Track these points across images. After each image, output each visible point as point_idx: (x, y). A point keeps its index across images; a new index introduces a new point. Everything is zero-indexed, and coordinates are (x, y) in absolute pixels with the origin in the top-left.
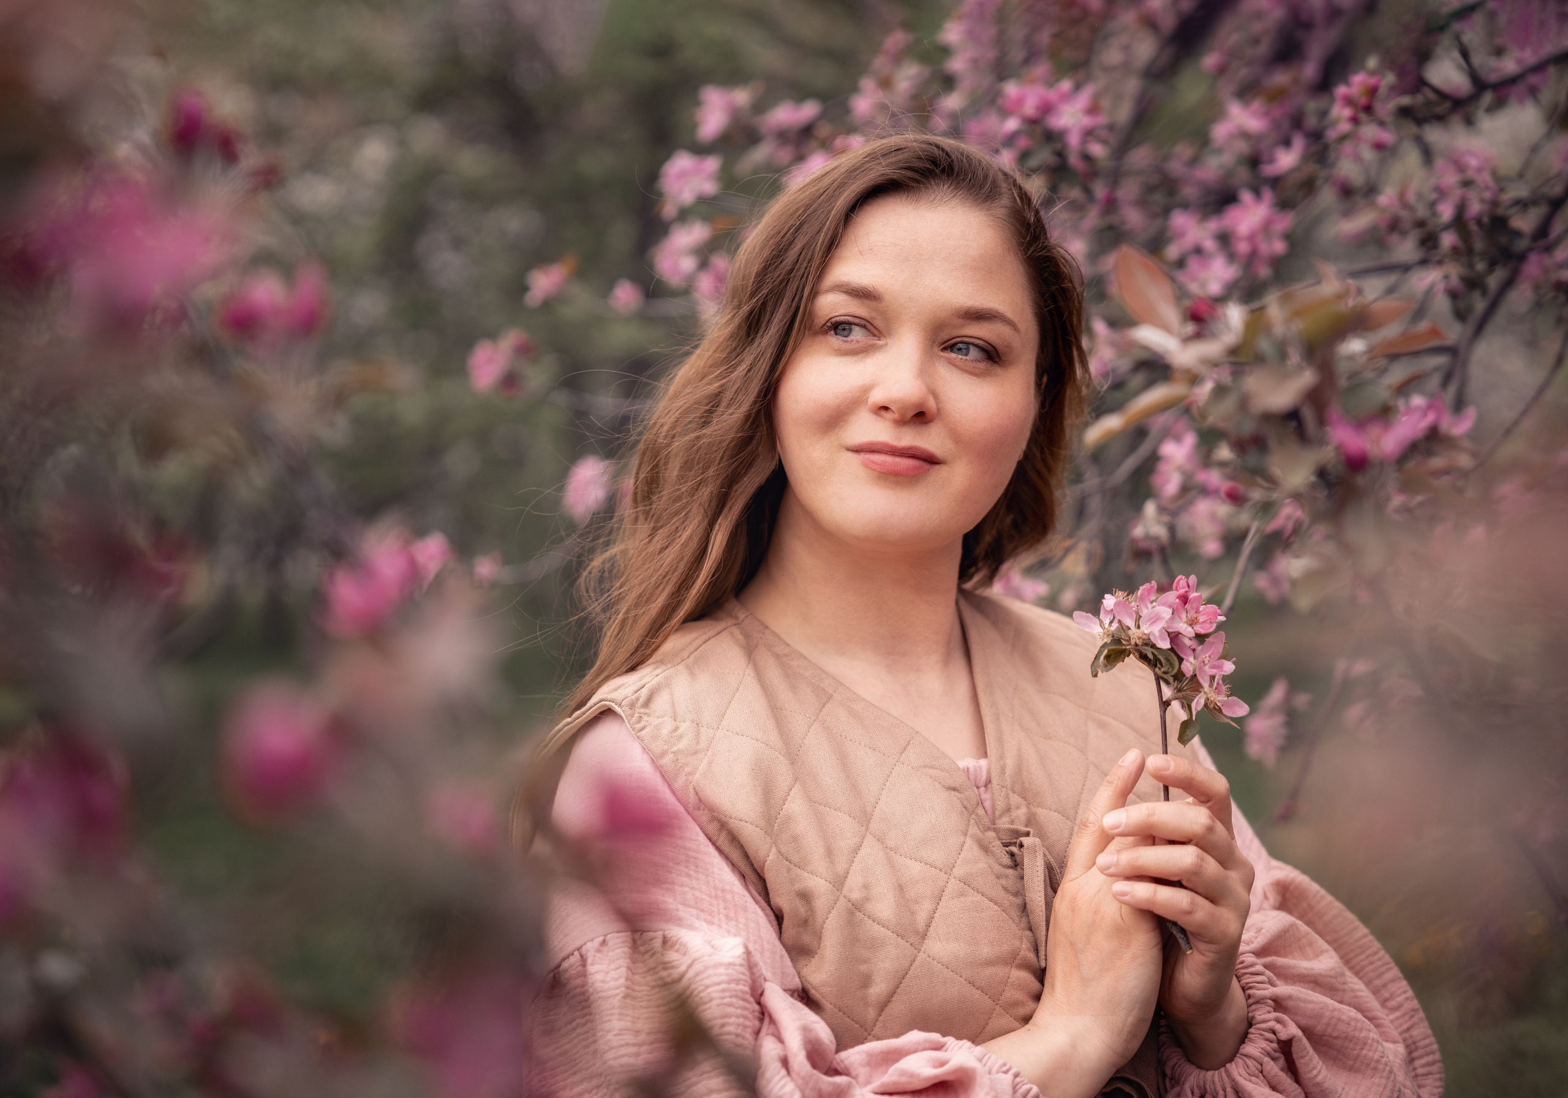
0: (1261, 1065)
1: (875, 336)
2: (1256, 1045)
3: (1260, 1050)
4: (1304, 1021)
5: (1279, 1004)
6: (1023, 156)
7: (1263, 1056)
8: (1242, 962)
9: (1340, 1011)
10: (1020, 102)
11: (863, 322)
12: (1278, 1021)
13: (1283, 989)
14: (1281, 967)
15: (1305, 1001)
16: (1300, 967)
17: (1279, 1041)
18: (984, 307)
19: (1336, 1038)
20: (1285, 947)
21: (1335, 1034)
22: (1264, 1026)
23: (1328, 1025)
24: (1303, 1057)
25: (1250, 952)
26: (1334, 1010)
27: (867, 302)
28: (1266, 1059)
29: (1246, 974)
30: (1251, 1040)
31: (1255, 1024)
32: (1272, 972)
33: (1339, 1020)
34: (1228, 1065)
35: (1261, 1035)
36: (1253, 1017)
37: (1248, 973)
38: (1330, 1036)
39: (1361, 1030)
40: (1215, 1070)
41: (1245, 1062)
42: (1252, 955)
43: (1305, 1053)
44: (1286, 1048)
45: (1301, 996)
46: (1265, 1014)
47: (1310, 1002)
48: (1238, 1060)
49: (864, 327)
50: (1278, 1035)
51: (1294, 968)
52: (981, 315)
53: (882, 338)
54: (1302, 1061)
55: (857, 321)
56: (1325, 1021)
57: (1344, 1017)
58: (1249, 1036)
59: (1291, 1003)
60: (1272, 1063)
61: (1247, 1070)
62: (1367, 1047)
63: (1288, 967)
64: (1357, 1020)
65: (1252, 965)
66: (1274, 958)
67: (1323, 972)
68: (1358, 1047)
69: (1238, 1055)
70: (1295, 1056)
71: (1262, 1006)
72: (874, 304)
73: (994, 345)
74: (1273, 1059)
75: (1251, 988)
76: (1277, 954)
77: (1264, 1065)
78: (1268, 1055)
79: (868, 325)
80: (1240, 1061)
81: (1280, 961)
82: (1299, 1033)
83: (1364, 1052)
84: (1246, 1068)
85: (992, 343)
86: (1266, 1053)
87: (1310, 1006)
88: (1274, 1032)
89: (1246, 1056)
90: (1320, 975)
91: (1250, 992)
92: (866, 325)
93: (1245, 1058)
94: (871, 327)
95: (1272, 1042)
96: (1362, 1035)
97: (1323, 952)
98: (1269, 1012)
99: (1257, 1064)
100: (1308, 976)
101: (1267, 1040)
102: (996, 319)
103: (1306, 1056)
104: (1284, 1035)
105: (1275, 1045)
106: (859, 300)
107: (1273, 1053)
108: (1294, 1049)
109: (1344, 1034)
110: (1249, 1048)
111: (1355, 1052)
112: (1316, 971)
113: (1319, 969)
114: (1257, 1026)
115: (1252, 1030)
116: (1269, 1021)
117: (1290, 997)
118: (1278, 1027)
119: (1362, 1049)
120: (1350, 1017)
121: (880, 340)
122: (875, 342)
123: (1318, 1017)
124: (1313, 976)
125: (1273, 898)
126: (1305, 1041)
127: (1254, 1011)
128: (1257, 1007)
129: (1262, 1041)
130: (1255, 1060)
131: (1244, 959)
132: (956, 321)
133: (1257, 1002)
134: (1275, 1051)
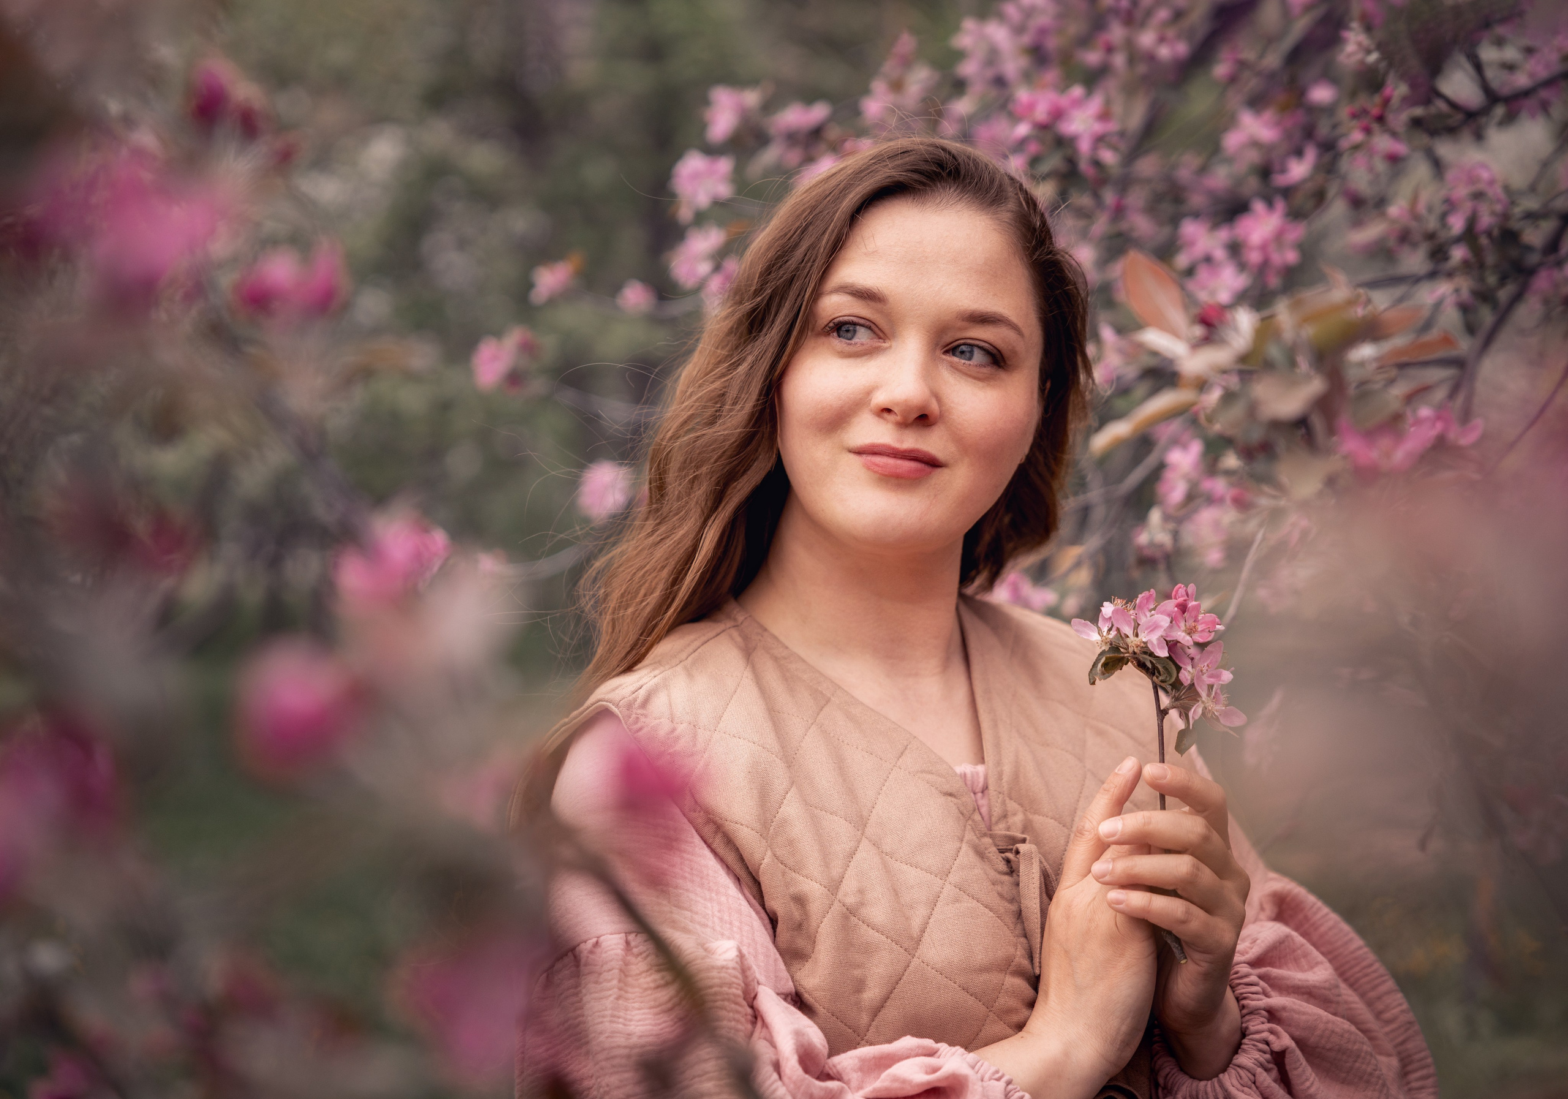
0: (1254, 1076)
1: (880, 338)
2: (1249, 1056)
3: (1253, 1061)
5: (1272, 1015)
6: (1034, 161)
7: (1256, 1067)
8: (1237, 973)
9: (1333, 1023)
11: (868, 323)
12: (1272, 1032)
13: (1277, 1000)
14: (1275, 978)
15: (1299, 1013)
16: (1295, 979)
17: (1272, 1053)
18: (989, 310)
19: (1330, 1050)
20: (1280, 958)
21: (1328, 1046)
22: (1257, 1037)
23: (1321, 1037)
24: (1296, 1069)
25: (1244, 963)
26: (1328, 1022)
27: (872, 304)
28: (1259, 1070)
29: (1240, 984)
30: (1244, 1051)
31: (1249, 1035)
32: (1267, 983)
33: (1333, 1032)
34: (1221, 1076)
35: (1254, 1045)
36: (1247, 1028)
37: (1242, 984)
38: (1323, 1048)
39: (1355, 1043)
40: (1208, 1080)
41: (1238, 1073)
42: (1246, 965)
43: (1298, 1064)
44: (1279, 1059)
45: (1295, 1007)
46: (1258, 1025)
47: (1304, 1013)
48: (1231, 1071)
49: (869, 328)
50: (1271, 1046)
51: (1288, 979)
52: (986, 319)
53: (887, 341)
54: (1295, 1072)
55: (862, 321)
56: (1318, 1032)
57: (1337, 1030)
58: (1243, 1046)
59: (1284, 1014)
60: (1265, 1074)
61: (1240, 1081)
62: (1360, 1060)
63: (1282, 978)
64: (1348, 1031)
65: (1246, 976)
66: (1269, 969)
67: (1317, 984)
68: (1351, 1060)
69: (1231, 1065)
70: (1288, 1068)
71: (1256, 1016)
72: (879, 306)
73: (1000, 349)
74: (1267, 1070)
75: (1245, 998)
76: (1272, 964)
77: (1257, 1076)
78: (1262, 1066)
79: (873, 326)
80: (1233, 1071)
81: (1275, 972)
82: (1293, 1044)
83: (1357, 1065)
84: (1239, 1078)
85: (998, 347)
86: (1259, 1064)
87: (1304, 1018)
88: (1267, 1043)
89: (1239, 1066)
90: (1315, 987)
91: (1245, 1002)
92: (871, 326)
93: (1238, 1069)
94: (876, 329)
95: (1265, 1053)
96: (1356, 1047)
97: (1317, 964)
98: (1263, 1023)
99: (1249, 1075)
100: (1302, 987)
101: (1260, 1051)
102: (1000, 323)
103: (1299, 1068)
104: (1277, 1046)
105: (1268, 1056)
106: (864, 302)
107: (1266, 1064)
108: (1287, 1061)
109: (1337, 1047)
110: (1242, 1059)
111: (1348, 1065)
112: (1311, 982)
113: (1313, 981)
114: (1251, 1037)
115: (1245, 1041)
116: (1263, 1032)
117: (1284, 1008)
118: (1272, 1038)
119: (1355, 1061)
120: (1343, 1029)
121: (885, 342)
122: (880, 344)
123: (1312, 1028)
124: (1308, 987)
125: (1270, 910)
126: (1298, 1052)
127: (1248, 1021)
128: (1251, 1017)
129: (1255, 1052)
130: (1248, 1070)
131: (1239, 969)
132: (960, 324)
133: (1251, 1013)
134: (1268, 1062)
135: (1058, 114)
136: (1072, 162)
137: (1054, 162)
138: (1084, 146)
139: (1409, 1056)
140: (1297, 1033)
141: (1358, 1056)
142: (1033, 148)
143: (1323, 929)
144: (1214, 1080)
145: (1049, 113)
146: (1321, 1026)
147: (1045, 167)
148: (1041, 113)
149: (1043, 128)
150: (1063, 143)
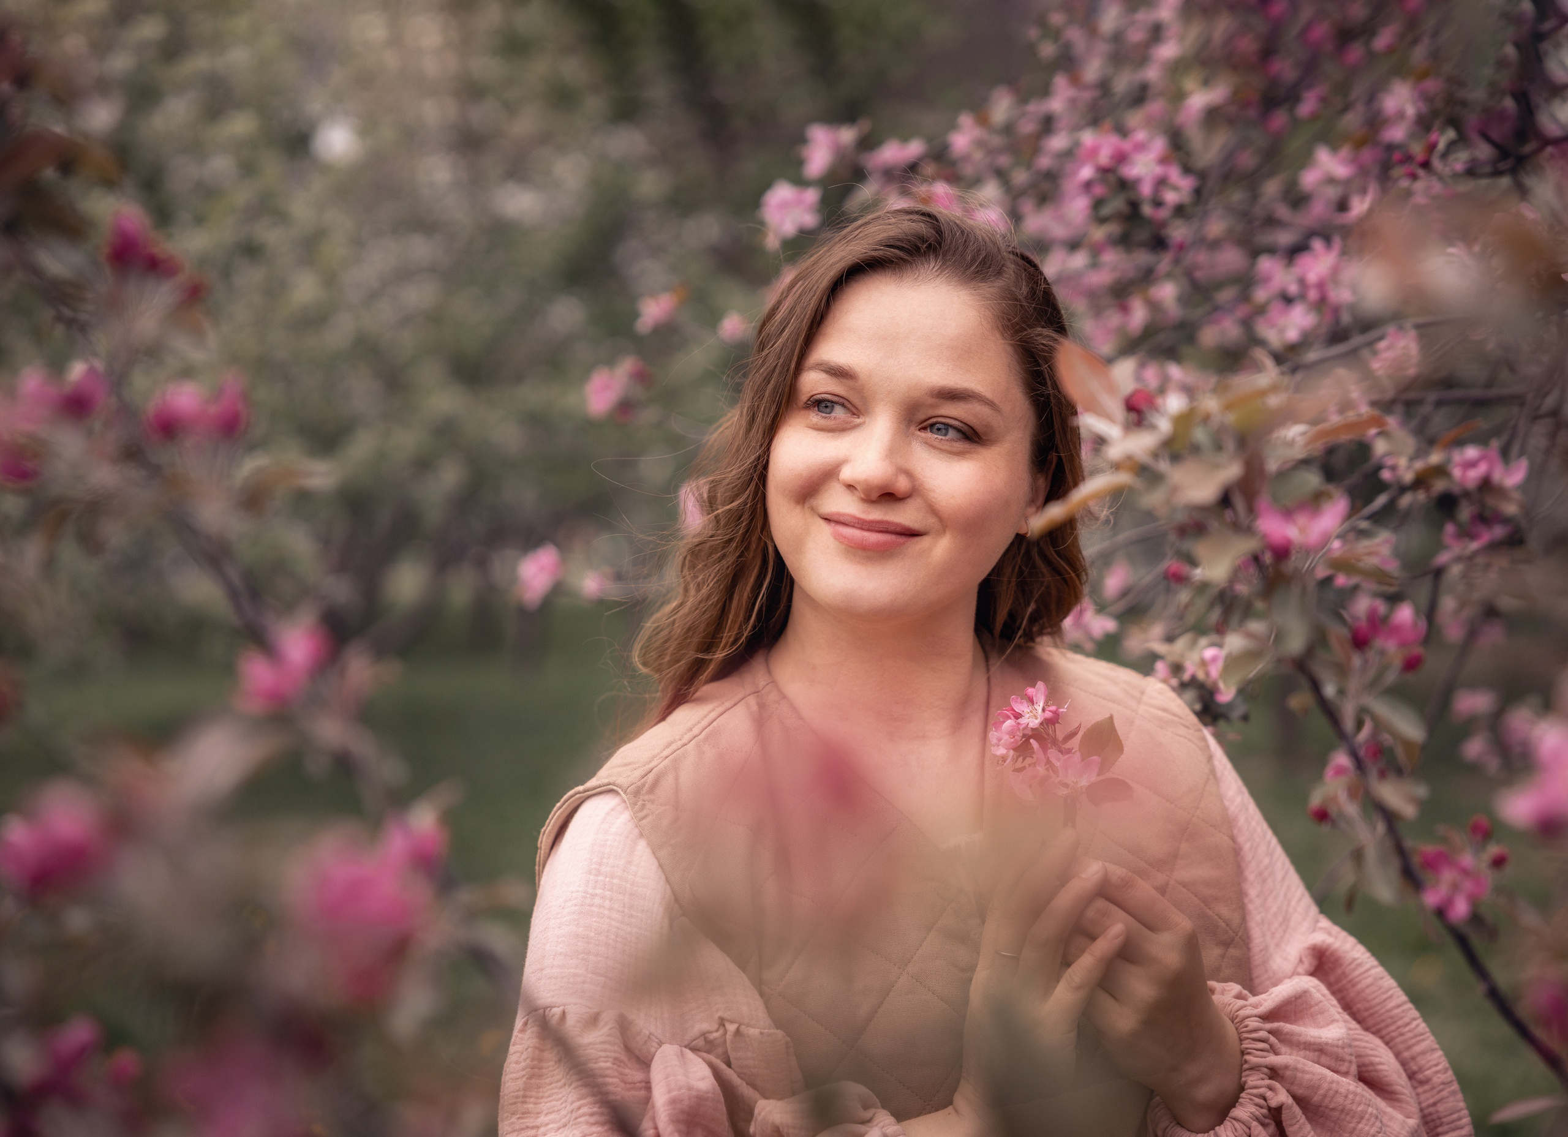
0: (1250, 1129)
1: (854, 414)
2: (1245, 1110)
3: (1249, 1114)
4: (1300, 1091)
5: (1274, 1073)
6: (1098, 204)
7: (1251, 1120)
8: (1246, 1026)
9: (1338, 1083)
10: (1094, 151)
11: (842, 400)
12: (1270, 1088)
13: (1285, 1058)
14: (1287, 1033)
15: (1303, 1072)
16: (1307, 1035)
17: (1270, 1109)
18: (958, 386)
19: (1333, 1109)
20: (1295, 1013)
21: (1332, 1106)
22: (1255, 1091)
23: (1325, 1096)
24: (1292, 1125)
25: (1256, 1016)
26: (1332, 1082)
27: (845, 381)
28: (1255, 1123)
29: (1248, 1038)
30: (1241, 1104)
31: (1247, 1089)
32: (1277, 1039)
33: (1337, 1092)
34: (1217, 1128)
35: (1251, 1099)
36: (1245, 1082)
37: (1250, 1038)
38: (1326, 1107)
39: (1359, 1104)
40: (1205, 1133)
41: (1234, 1125)
42: (1257, 1019)
43: (1294, 1121)
44: (1276, 1115)
45: (1300, 1066)
46: (1258, 1080)
47: (1308, 1073)
48: (1227, 1123)
49: (843, 405)
50: (1268, 1102)
51: (1300, 1035)
52: (955, 395)
53: (861, 416)
54: (1291, 1129)
55: (836, 399)
56: (1321, 1092)
57: (1342, 1090)
58: (1241, 1100)
59: (1288, 1073)
60: (1260, 1128)
61: (1235, 1133)
62: (1364, 1121)
63: (1292, 1034)
64: (1355, 1094)
65: (1255, 1030)
66: (1281, 1024)
67: (1330, 1041)
68: (1355, 1120)
69: (1227, 1118)
70: (1284, 1124)
71: (1257, 1072)
72: (851, 383)
73: (971, 425)
74: (1263, 1125)
75: (1249, 1053)
76: (1286, 1019)
77: (1252, 1129)
78: (1257, 1119)
79: (846, 403)
80: (1229, 1124)
81: (1287, 1027)
82: (1290, 1101)
83: (1360, 1126)
84: (1234, 1131)
85: (969, 423)
86: (1254, 1118)
87: (1307, 1077)
88: (1265, 1099)
89: (1234, 1119)
90: (1327, 1044)
91: (1247, 1057)
92: (844, 403)
93: (1234, 1121)
94: (849, 406)
95: (1262, 1107)
96: (1360, 1109)
97: (1333, 1021)
98: (1263, 1079)
99: (1245, 1128)
100: (1314, 1044)
101: (1257, 1105)
102: (971, 398)
103: (1295, 1124)
104: (1274, 1103)
105: (1265, 1111)
106: (837, 380)
107: (1262, 1118)
108: (1284, 1117)
109: (1341, 1107)
110: (1237, 1112)
111: (1352, 1125)
112: (1323, 1040)
113: (1326, 1038)
114: (1249, 1091)
115: (1243, 1095)
116: (1261, 1087)
117: (1286, 1067)
118: (1269, 1094)
119: (1359, 1123)
120: (1348, 1090)
121: (859, 418)
122: (852, 419)
123: (1315, 1088)
124: (1320, 1044)
125: (1308, 963)
126: (1297, 1110)
127: (1247, 1076)
128: (1251, 1073)
129: (1251, 1106)
130: (1243, 1123)
131: (1249, 1023)
132: (930, 401)
133: (1251, 1069)
134: (1265, 1117)
135: (1121, 158)
136: (1134, 206)
137: (1117, 204)
138: (1146, 190)
139: (1440, 1118)
140: (1300, 1092)
141: (1362, 1118)
142: (1099, 190)
143: (1359, 987)
144: (1210, 1132)
145: (1112, 157)
146: (1325, 1086)
147: (1106, 211)
148: (1104, 157)
149: (1105, 171)
150: (1124, 185)
